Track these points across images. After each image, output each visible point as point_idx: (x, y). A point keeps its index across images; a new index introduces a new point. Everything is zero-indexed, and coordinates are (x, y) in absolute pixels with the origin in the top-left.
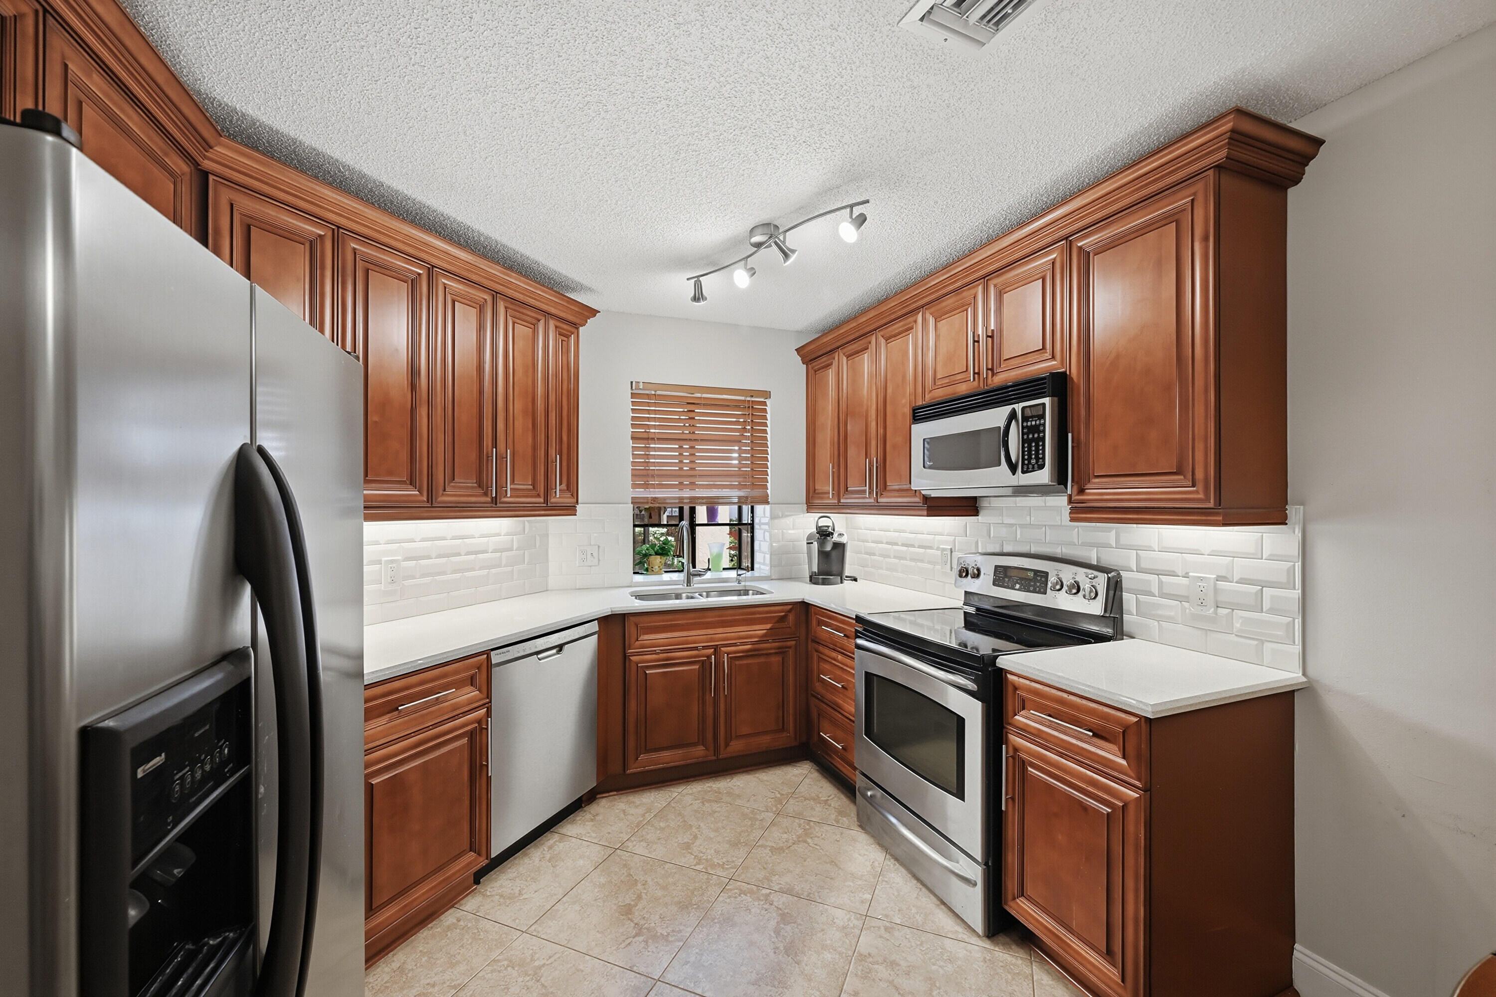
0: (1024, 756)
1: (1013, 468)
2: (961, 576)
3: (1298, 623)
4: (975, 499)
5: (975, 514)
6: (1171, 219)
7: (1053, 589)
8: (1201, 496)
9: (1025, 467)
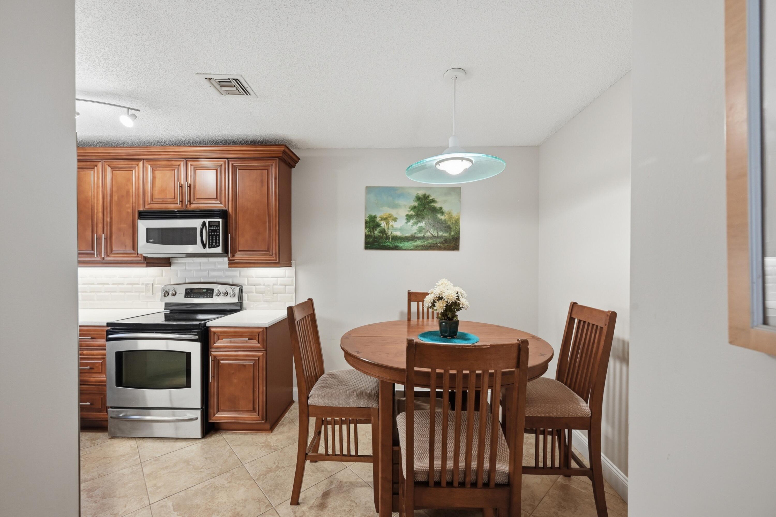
0: (218, 358)
1: (204, 246)
2: (165, 296)
3: (294, 295)
4: (169, 259)
5: (169, 265)
6: (266, 168)
7: (217, 295)
8: (274, 258)
9: (210, 246)
